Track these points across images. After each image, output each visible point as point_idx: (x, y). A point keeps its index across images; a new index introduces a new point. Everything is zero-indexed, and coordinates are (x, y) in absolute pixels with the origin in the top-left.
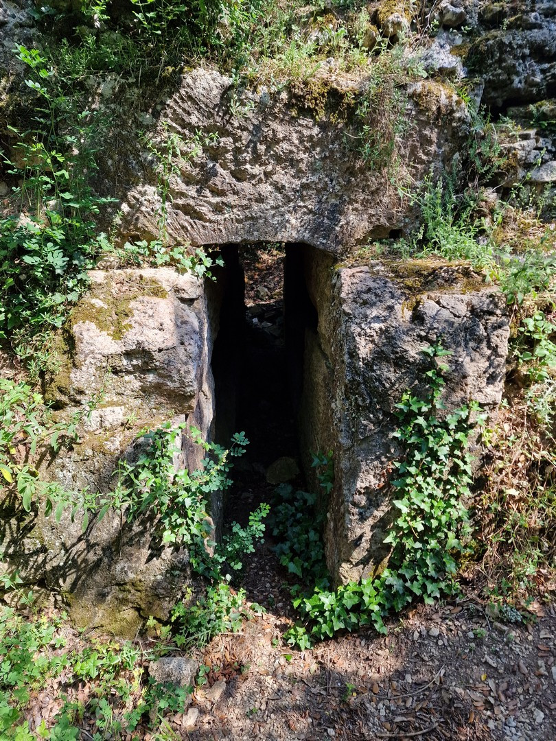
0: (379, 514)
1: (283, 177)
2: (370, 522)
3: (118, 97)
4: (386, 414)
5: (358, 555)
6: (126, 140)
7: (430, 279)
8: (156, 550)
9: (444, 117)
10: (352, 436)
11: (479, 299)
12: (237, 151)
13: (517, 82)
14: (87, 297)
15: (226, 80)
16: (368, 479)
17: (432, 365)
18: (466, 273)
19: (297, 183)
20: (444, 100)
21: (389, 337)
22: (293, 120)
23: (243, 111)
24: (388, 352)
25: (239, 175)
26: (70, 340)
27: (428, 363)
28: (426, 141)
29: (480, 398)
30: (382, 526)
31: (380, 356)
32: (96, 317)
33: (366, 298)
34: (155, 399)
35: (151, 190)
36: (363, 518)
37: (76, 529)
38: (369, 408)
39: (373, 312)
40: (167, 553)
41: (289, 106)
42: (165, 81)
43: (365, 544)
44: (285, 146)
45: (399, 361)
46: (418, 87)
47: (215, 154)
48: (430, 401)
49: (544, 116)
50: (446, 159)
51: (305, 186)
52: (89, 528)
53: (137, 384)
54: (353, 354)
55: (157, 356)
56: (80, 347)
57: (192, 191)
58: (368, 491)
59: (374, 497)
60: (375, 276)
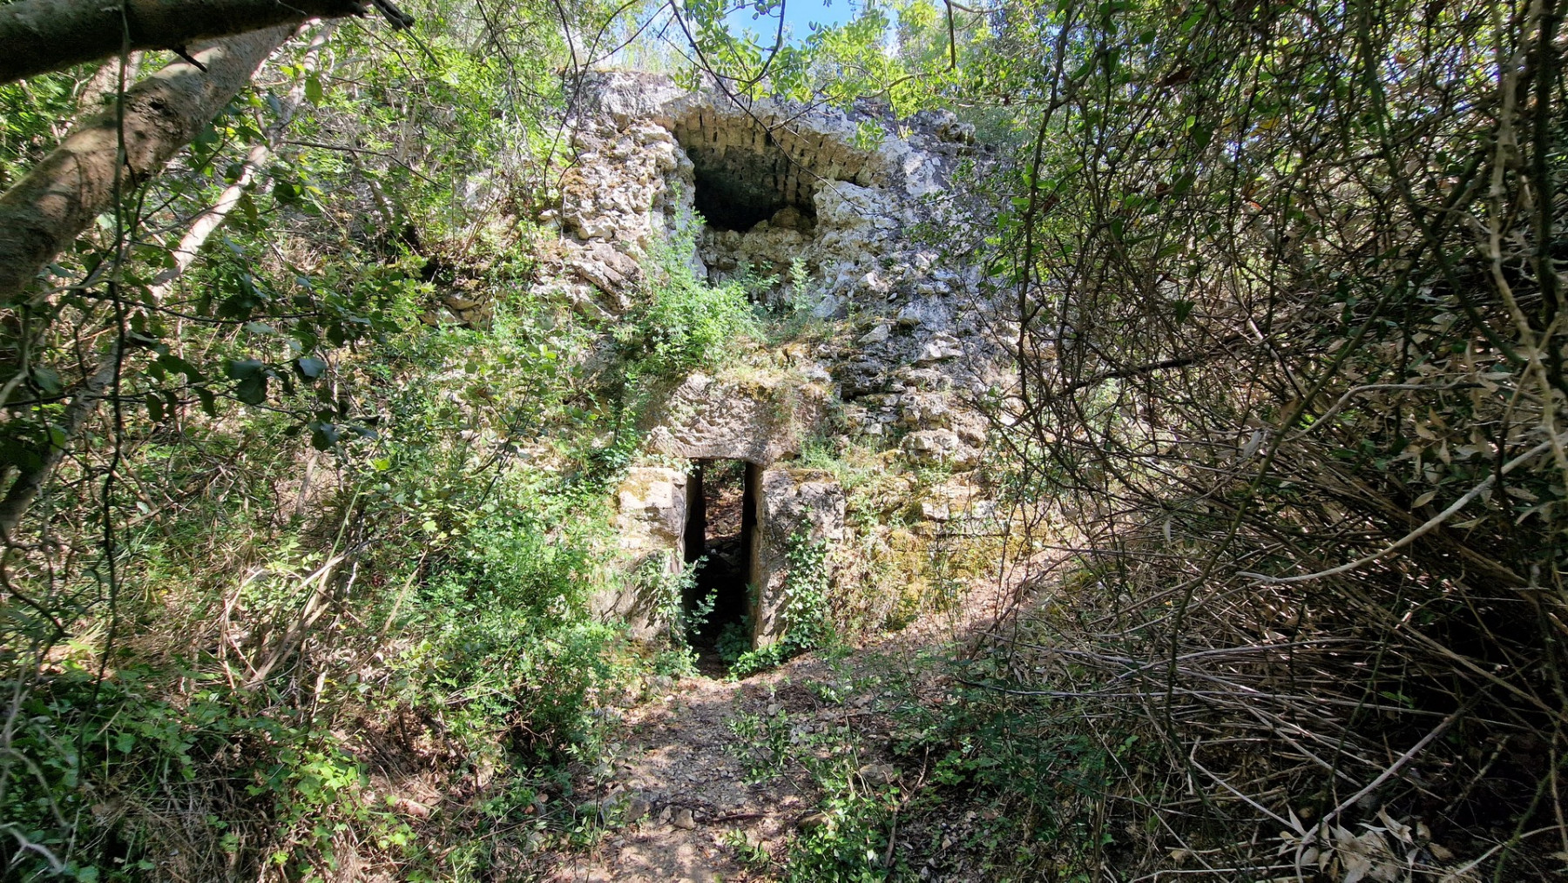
0: (779, 602)
1: (735, 424)
2: (774, 607)
3: (654, 386)
4: (784, 544)
5: (768, 629)
6: (655, 405)
7: (808, 477)
8: (652, 621)
9: (818, 401)
10: (766, 560)
11: (830, 486)
12: (711, 412)
13: (857, 385)
14: (628, 480)
15: (709, 380)
16: (774, 582)
17: (805, 517)
18: (826, 475)
19: (742, 428)
20: (817, 393)
21: (785, 504)
22: (741, 399)
23: (716, 394)
24: (784, 511)
25: (711, 423)
26: (618, 501)
27: (803, 515)
28: (810, 411)
29: (831, 536)
30: (781, 609)
31: (780, 513)
32: (632, 489)
33: (774, 485)
34: (658, 537)
35: (664, 429)
36: (771, 605)
37: (610, 603)
38: (775, 541)
39: (777, 491)
40: (658, 623)
41: (739, 392)
42: (678, 379)
43: (772, 622)
44: (736, 410)
45: (789, 515)
46: (804, 387)
47: (699, 413)
48: (805, 536)
49: (870, 402)
50: (821, 420)
51: (747, 430)
52: (616, 604)
53: (648, 528)
54: (767, 513)
55: (662, 511)
56: (623, 504)
57: (686, 430)
58: (774, 589)
59: (777, 592)
60: (780, 475)
